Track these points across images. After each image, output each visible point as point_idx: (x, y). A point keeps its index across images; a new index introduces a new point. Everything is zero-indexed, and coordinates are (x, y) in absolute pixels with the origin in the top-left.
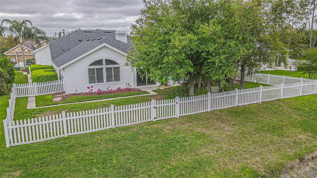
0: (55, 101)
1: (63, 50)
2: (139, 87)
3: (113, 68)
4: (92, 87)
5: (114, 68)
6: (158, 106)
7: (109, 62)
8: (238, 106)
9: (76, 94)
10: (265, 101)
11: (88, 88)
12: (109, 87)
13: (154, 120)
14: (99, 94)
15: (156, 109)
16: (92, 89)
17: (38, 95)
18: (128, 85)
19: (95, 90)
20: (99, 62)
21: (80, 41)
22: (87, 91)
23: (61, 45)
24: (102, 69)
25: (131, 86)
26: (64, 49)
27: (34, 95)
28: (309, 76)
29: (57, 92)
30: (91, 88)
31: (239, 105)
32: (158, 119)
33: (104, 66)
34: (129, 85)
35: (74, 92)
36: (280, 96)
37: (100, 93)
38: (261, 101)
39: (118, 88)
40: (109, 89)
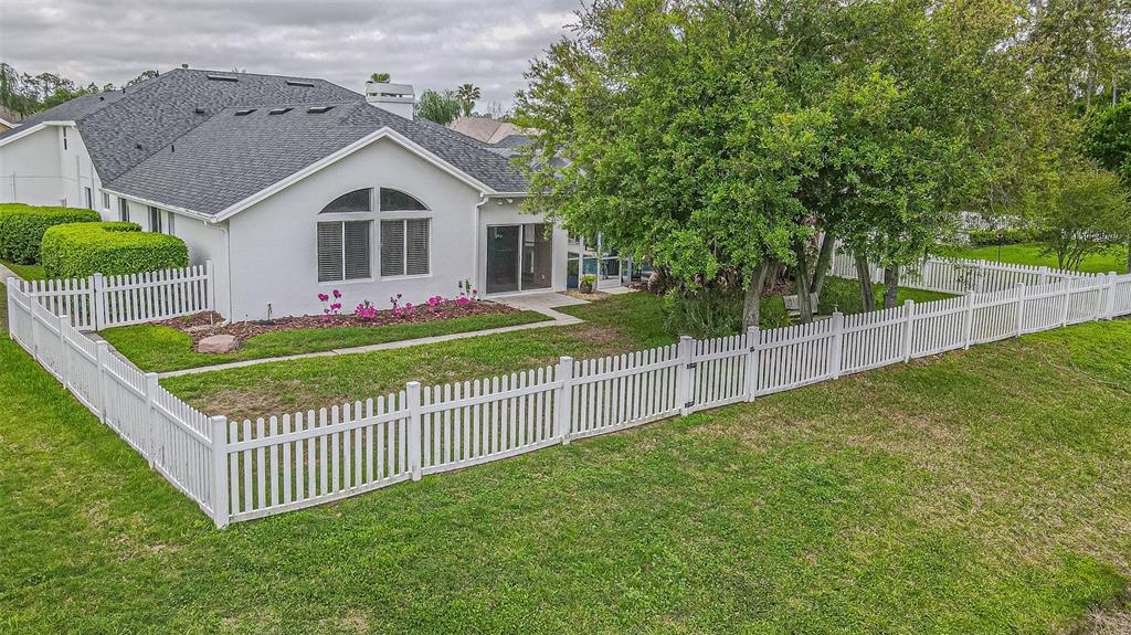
0: (212, 349)
1: (139, 147)
2: (495, 298)
3: (405, 223)
4: (337, 294)
5: (409, 221)
6: (699, 358)
7: (393, 199)
8: (911, 360)
9: (270, 323)
10: (979, 341)
11: (325, 298)
12: (399, 296)
13: (685, 412)
14: (367, 320)
15: (693, 370)
16: (338, 301)
17: (109, 325)
18: (464, 289)
19: (349, 307)
20: (358, 199)
21: (198, 112)
22: (319, 309)
23: (126, 129)
24: (367, 223)
25: (475, 292)
26: (144, 142)
27: (88, 328)
28: (1061, 261)
29: (184, 313)
30: (332, 300)
31: (914, 355)
32: (697, 407)
33: (376, 215)
34: (468, 287)
35: (261, 314)
36: (1017, 327)
37: (366, 316)
38: (969, 343)
39: (431, 300)
40: (402, 304)
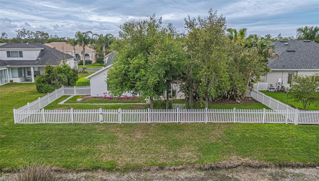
0: (78, 101)
4: (106, 93)
6: (104, 113)
8: (179, 123)
11: (104, 94)
13: (101, 123)
15: (102, 115)
17: (77, 95)
27: (74, 95)
32: (104, 122)
